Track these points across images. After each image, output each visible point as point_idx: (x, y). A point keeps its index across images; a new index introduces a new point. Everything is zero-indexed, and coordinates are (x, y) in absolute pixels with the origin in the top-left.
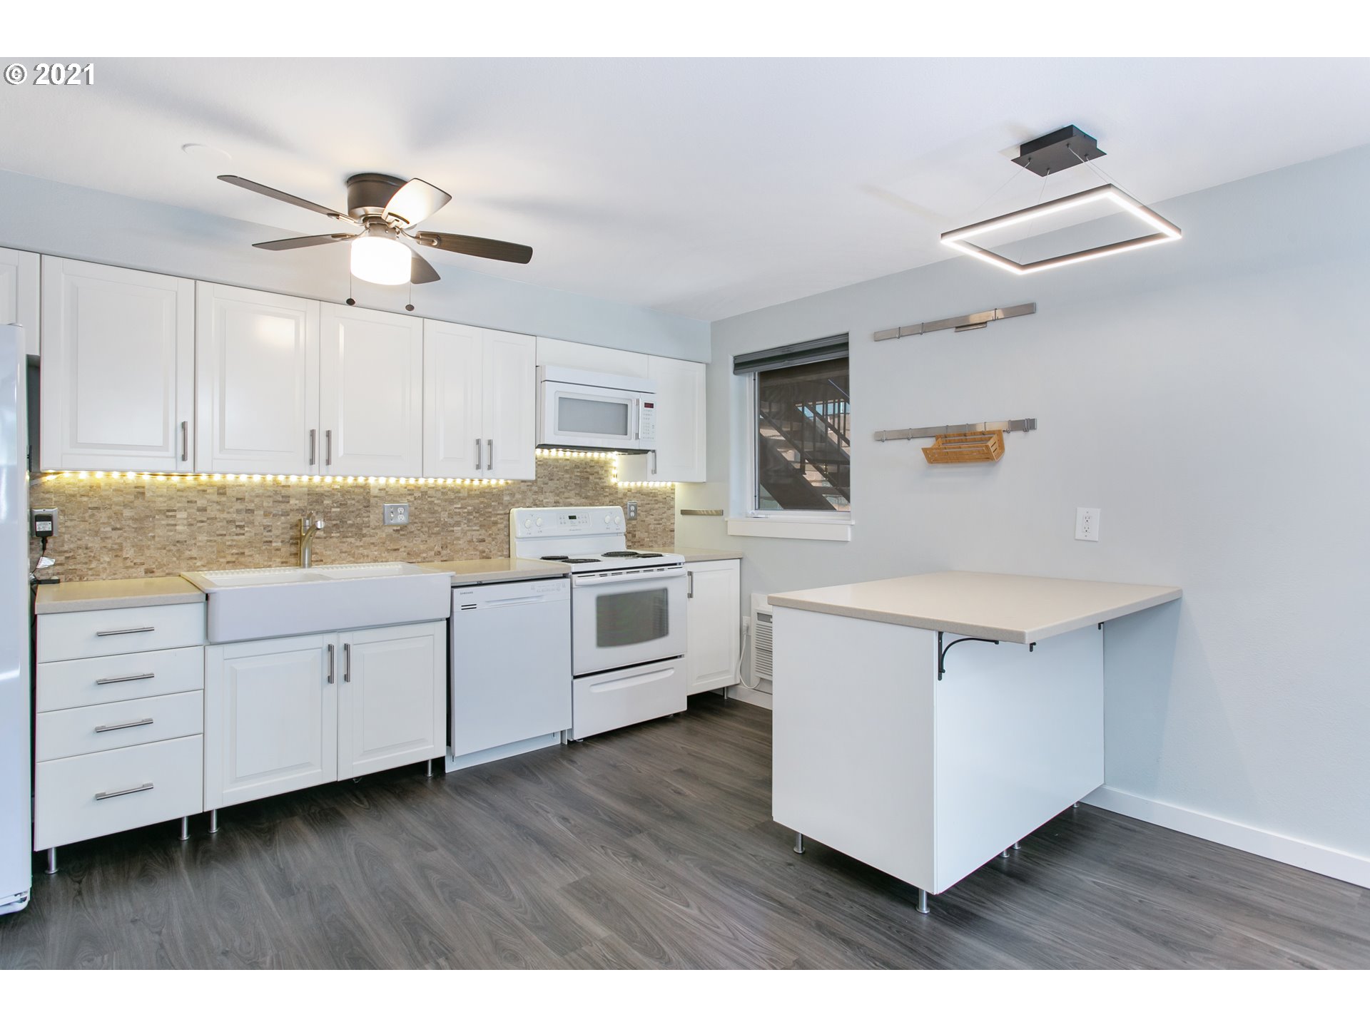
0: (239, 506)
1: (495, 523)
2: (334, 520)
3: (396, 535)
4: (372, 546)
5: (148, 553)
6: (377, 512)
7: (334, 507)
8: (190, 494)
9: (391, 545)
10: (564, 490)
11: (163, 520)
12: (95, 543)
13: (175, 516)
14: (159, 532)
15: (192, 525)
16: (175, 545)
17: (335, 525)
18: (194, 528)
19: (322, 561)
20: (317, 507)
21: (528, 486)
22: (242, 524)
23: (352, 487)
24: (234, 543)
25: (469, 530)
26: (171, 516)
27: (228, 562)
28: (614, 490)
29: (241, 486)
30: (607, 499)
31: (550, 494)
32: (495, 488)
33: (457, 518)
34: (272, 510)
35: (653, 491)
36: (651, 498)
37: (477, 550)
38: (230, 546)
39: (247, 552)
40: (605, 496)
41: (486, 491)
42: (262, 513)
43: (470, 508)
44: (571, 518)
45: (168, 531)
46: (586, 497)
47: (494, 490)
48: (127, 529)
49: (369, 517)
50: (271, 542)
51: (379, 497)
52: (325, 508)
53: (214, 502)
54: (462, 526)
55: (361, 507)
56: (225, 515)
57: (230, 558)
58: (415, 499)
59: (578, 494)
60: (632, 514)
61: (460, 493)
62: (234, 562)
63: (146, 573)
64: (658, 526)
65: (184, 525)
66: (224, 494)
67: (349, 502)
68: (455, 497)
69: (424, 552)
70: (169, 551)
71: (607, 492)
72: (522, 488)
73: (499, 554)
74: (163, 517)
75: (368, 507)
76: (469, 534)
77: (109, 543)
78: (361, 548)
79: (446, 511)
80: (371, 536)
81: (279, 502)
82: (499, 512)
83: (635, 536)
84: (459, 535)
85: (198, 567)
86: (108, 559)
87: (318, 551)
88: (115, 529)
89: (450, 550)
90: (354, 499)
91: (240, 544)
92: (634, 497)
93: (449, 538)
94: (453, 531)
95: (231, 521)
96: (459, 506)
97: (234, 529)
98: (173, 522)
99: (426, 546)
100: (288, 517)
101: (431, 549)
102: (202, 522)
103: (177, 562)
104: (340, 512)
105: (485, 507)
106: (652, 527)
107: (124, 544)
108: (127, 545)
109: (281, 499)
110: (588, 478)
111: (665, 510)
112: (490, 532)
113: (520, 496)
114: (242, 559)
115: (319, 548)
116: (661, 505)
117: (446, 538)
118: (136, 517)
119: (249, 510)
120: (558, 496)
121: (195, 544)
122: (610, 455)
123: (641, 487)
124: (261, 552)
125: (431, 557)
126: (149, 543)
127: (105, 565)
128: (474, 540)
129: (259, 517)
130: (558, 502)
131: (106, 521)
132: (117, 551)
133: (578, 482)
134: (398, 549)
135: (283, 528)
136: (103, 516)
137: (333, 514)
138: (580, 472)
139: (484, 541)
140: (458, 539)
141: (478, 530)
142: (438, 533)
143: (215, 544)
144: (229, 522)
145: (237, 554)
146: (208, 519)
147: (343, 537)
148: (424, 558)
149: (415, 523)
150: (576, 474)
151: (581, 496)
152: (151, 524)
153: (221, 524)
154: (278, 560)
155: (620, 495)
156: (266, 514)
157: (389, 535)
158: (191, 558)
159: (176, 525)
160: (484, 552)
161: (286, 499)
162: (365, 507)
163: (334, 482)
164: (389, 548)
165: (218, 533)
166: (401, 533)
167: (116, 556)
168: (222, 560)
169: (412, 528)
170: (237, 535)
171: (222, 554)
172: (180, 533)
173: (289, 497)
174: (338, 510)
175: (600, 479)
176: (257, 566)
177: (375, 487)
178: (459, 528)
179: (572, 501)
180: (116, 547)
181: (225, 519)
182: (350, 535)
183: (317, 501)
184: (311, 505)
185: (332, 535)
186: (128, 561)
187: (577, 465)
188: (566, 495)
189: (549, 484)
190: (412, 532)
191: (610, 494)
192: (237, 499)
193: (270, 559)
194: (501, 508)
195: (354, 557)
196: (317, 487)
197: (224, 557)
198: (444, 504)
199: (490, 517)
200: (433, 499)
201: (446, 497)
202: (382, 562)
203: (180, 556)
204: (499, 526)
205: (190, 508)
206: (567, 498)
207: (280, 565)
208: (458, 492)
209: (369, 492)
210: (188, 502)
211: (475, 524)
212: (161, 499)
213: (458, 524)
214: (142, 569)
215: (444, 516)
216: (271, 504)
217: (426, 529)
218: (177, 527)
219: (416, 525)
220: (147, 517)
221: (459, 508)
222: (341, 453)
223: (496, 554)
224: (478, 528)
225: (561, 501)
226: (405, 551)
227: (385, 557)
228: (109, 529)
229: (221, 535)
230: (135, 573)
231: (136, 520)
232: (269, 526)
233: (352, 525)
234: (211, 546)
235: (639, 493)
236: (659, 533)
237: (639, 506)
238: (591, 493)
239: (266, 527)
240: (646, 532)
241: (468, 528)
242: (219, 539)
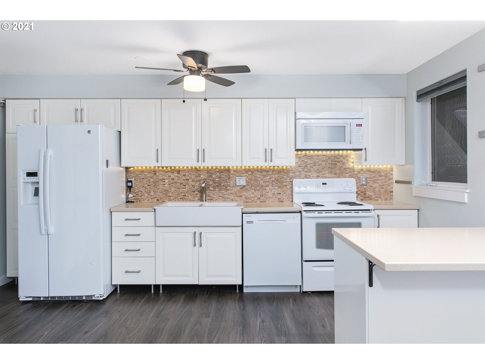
0: (184, 178)
1: (286, 186)
2: (216, 183)
3: (240, 190)
4: (231, 194)
5: (157, 194)
6: (233, 180)
7: (216, 178)
8: (169, 173)
9: (239, 194)
10: (322, 170)
11: (161, 182)
12: (143, 190)
13: (165, 181)
14: (160, 187)
15: (170, 184)
16: (165, 191)
17: (217, 185)
18: (170, 186)
19: (212, 199)
20: (210, 178)
21: (302, 168)
22: (185, 184)
23: (223, 170)
24: (183, 191)
25: (273, 189)
26: (164, 181)
27: (181, 198)
28: (353, 170)
29: (184, 170)
30: (348, 175)
31: (314, 172)
32: (285, 170)
33: (267, 183)
34: (195, 179)
35: (378, 170)
36: (376, 174)
37: (277, 198)
38: (181, 192)
39: (186, 194)
40: (347, 173)
41: (281, 171)
42: (191, 180)
44: (323, 184)
45: (163, 186)
46: (335, 174)
47: (285, 171)
48: (152, 185)
49: (230, 182)
50: (194, 191)
51: (234, 174)
52: (213, 178)
53: (176, 176)
54: (270, 187)
55: (227, 178)
56: (180, 181)
57: (181, 197)
58: (249, 175)
59: (330, 172)
60: (364, 182)
61: (269, 172)
62: (183, 198)
63: (157, 201)
64: (381, 189)
65: (167, 184)
67: (222, 176)
68: (267, 174)
69: (253, 198)
70: (163, 193)
71: (347, 171)
72: (299, 169)
73: (288, 200)
74: (162, 182)
75: (229, 178)
76: (273, 190)
77: (147, 190)
78: (227, 195)
79: (262, 180)
80: (231, 190)
81: (197, 176)
83: (366, 194)
84: (268, 191)
85: (172, 199)
86: (147, 196)
87: (211, 195)
88: (148, 185)
89: (264, 197)
90: (224, 175)
91: (184, 191)
92: (365, 173)
93: (264, 192)
94: (266, 189)
95: (182, 183)
96: (268, 178)
97: (183, 186)
98: (164, 183)
99: (253, 195)
100: (200, 182)
101: (256, 197)
102: (173, 183)
103: (166, 197)
104: (219, 180)
105: (281, 179)
106: (377, 189)
107: (151, 191)
108: (152, 191)
109: (198, 175)
110: (336, 164)
111: (387, 180)
112: (283, 190)
113: (298, 173)
114: (185, 197)
115: (211, 194)
116: (383, 178)
117: (262, 192)
118: (154, 181)
119: (187, 179)
120: (319, 173)
121: (171, 191)
122: (349, 152)
123: (370, 168)
124: (191, 195)
125: (256, 200)
126: (158, 190)
127: (146, 197)
128: (275, 193)
129: (190, 182)
130: (319, 176)
131: (146, 183)
132: (149, 193)
133: (331, 166)
134: (242, 196)
135: (198, 186)
136: (145, 181)
137: (216, 181)
138: (331, 161)
139: (280, 194)
140: (268, 192)
141: (277, 189)
142: (258, 190)
143: (177, 191)
144: (181, 183)
145: (184, 195)
146: (175, 182)
147: (220, 190)
148: (253, 200)
149: (249, 185)
150: (329, 162)
151: (332, 173)
152: (158, 184)
153: (178, 184)
154: (197, 198)
155: (356, 173)
156: (193, 181)
157: (238, 190)
158: (170, 196)
159: (165, 184)
160: (280, 199)
162: (228, 178)
163: (216, 168)
164: (238, 195)
165: (177, 187)
166: (243, 189)
167: (149, 194)
168: (179, 197)
169: (247, 187)
170: (183, 188)
171: (179, 195)
172: (166, 187)
173: (200, 174)
174: (218, 179)
175: (344, 164)
176: (190, 201)
177: (232, 170)
178: (268, 188)
179: (327, 175)
180: (149, 191)
181: (180, 182)
182: (223, 189)
183: (210, 176)
184: (208, 177)
185: (216, 189)
186: (152, 196)
187: (329, 157)
188: (323, 172)
189: (314, 167)
190: (248, 189)
191: (350, 172)
192: (184, 175)
194: (288, 179)
195: (224, 199)
196: (210, 170)
197: (180, 196)
198: (262, 177)
199: (283, 183)
200: (256, 175)
201: (262, 174)
202: (235, 201)
203: (166, 195)
204: (287, 187)
205: (169, 178)
206: (324, 174)
207: (197, 200)
209: (230, 172)
210: (169, 176)
211: (276, 186)
212: (161, 175)
213: (268, 186)
214: (156, 199)
215: (261, 182)
216: (194, 177)
217: (254, 188)
218: (166, 185)
219: (249, 186)
220: (157, 181)
221: (268, 179)
223: (286, 200)
224: (277, 188)
225: (320, 175)
226: (244, 197)
227: (237, 199)
228: (147, 185)
229: (179, 188)
230: (154, 200)
231: (154, 182)
232: (194, 185)
233: (223, 186)
234: (175, 192)
235: (369, 171)
236: (382, 193)
237: (368, 178)
238: (338, 172)
239: (193, 186)
240: (373, 192)
241: (272, 188)
242: (178, 190)
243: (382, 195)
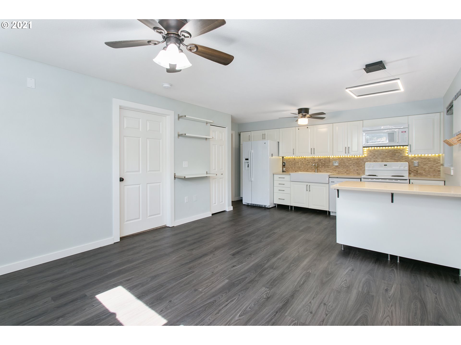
0: (307, 161)
1: (361, 166)
3: (336, 168)
4: (331, 170)
6: (332, 163)
10: (385, 158)
12: (289, 166)
13: (299, 163)
14: (297, 165)
17: (323, 165)
18: (301, 165)
19: (320, 171)
20: (320, 162)
21: (372, 157)
23: (326, 158)
28: (408, 157)
30: (404, 160)
35: (428, 157)
36: (426, 160)
37: (356, 172)
39: (309, 169)
41: (359, 158)
43: (354, 162)
44: (385, 165)
46: (395, 160)
47: (361, 158)
48: (293, 165)
49: (330, 164)
51: (332, 160)
54: (352, 166)
55: (328, 162)
56: (305, 163)
57: (306, 170)
58: (340, 160)
59: (391, 159)
60: (416, 165)
64: (430, 169)
66: (305, 159)
68: (350, 160)
69: (342, 172)
70: (298, 168)
71: (404, 158)
72: (370, 157)
75: (330, 162)
77: (291, 167)
78: (328, 170)
80: (330, 168)
82: (363, 163)
83: (418, 172)
89: (349, 171)
91: (307, 168)
92: (417, 159)
93: (348, 169)
94: (349, 167)
96: (351, 162)
99: (343, 170)
100: (315, 163)
104: (324, 163)
105: (358, 162)
106: (427, 169)
110: (395, 154)
111: (435, 164)
112: (360, 168)
113: (369, 159)
114: (308, 170)
115: (320, 169)
116: (432, 162)
120: (383, 159)
121: (301, 167)
122: (405, 147)
123: (421, 156)
124: (311, 169)
125: (344, 173)
126: (296, 167)
127: (291, 170)
128: (355, 170)
129: (310, 164)
130: (383, 161)
132: (292, 168)
133: (391, 155)
134: (336, 171)
136: (290, 163)
138: (392, 152)
139: (358, 170)
140: (351, 169)
141: (356, 168)
142: (345, 168)
144: (306, 164)
147: (325, 168)
148: (342, 173)
150: (390, 153)
155: (410, 159)
156: (312, 163)
157: (334, 168)
160: (358, 173)
161: (315, 160)
163: (323, 157)
164: (334, 170)
169: (339, 166)
172: (299, 166)
175: (401, 154)
177: (331, 158)
178: (351, 167)
179: (388, 161)
185: (323, 167)
187: (390, 151)
189: (380, 156)
190: (339, 167)
193: (312, 171)
195: (327, 172)
196: (320, 158)
198: (347, 161)
200: (344, 160)
201: (348, 160)
204: (363, 167)
206: (386, 160)
208: (351, 158)
209: (330, 159)
210: (300, 161)
211: (356, 166)
212: (297, 160)
213: (351, 166)
214: (295, 171)
215: (347, 164)
216: (312, 161)
217: (342, 167)
220: (295, 163)
225: (384, 161)
226: (338, 171)
228: (291, 165)
233: (326, 165)
235: (420, 158)
236: (431, 172)
237: (420, 162)
238: (396, 158)
239: (311, 165)
240: (423, 171)
241: (353, 167)
242: (305, 167)
243: (431, 173)
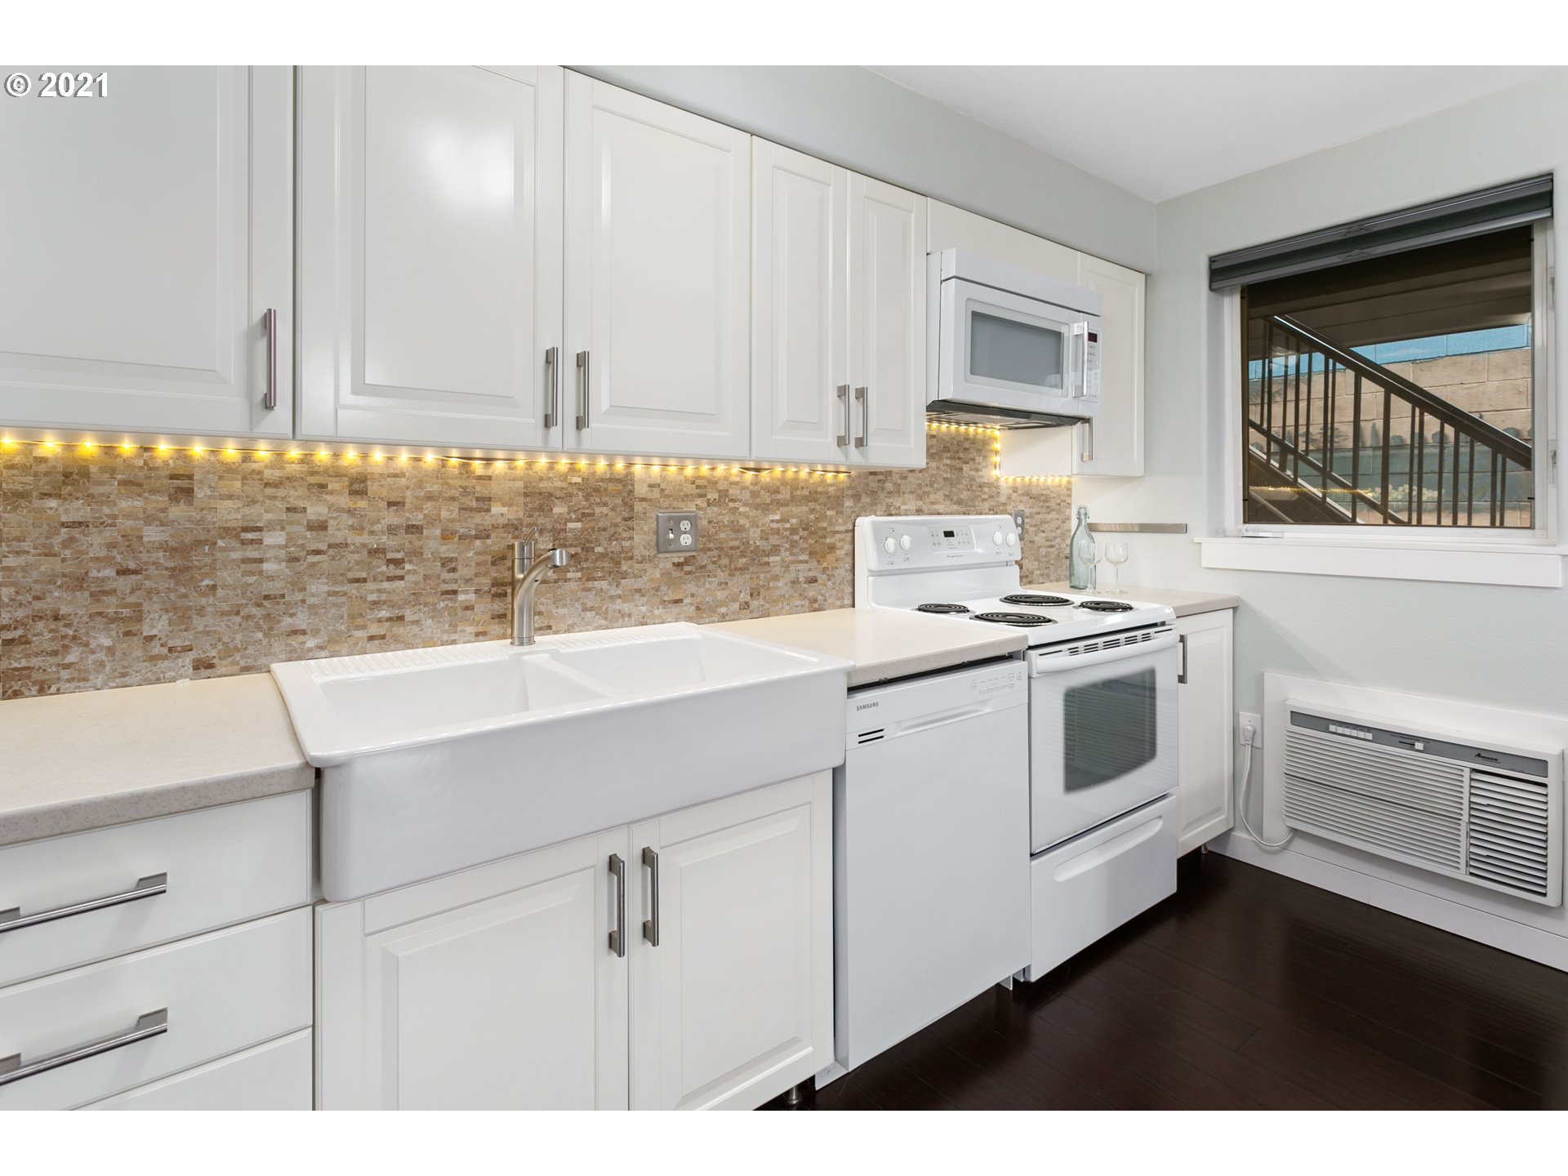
0: (391, 518)
1: (832, 548)
2: (571, 546)
3: (676, 574)
4: (637, 596)
5: (199, 624)
6: (646, 529)
7: (571, 520)
8: (292, 492)
9: (670, 592)
10: (928, 489)
11: (234, 549)
13: (260, 541)
14: (226, 576)
15: (297, 560)
16: (259, 605)
17: (573, 557)
18: (302, 566)
19: (550, 627)
20: (541, 520)
21: (879, 481)
22: (399, 556)
23: (602, 480)
24: (384, 597)
25: (793, 562)
26: (252, 541)
27: (371, 638)
28: (994, 489)
29: (396, 476)
30: (987, 505)
31: (911, 496)
32: (831, 485)
33: (774, 540)
34: (457, 526)
35: (1045, 492)
36: (1042, 503)
37: (805, 596)
38: (375, 603)
39: (409, 615)
40: (984, 500)
41: (819, 489)
42: (438, 532)
43: (794, 521)
44: (946, 534)
45: (244, 574)
46: (959, 502)
47: (831, 489)
48: (152, 570)
49: (631, 538)
50: (455, 592)
51: (650, 500)
52: (556, 521)
53: (342, 510)
54: (783, 554)
55: (618, 520)
56: (365, 538)
57: (374, 629)
58: (709, 505)
59: (949, 496)
61: (779, 492)
62: (383, 637)
63: (196, 668)
64: (1051, 550)
65: (278, 560)
66: (362, 493)
67: (598, 510)
68: (772, 501)
69: (723, 603)
70: (248, 617)
71: (985, 493)
73: (838, 603)
74: (235, 544)
75: (630, 519)
76: (792, 568)
77: (110, 605)
78: (618, 601)
79: (757, 526)
80: (635, 576)
81: (472, 510)
82: (837, 529)
83: (1022, 567)
84: (777, 570)
85: (310, 650)
86: (107, 642)
87: (542, 608)
88: (123, 572)
89: (764, 599)
90: (605, 504)
91: (395, 598)
92: (1021, 502)
93: (762, 576)
94: (768, 564)
95: (377, 551)
96: (777, 517)
97: (384, 568)
98: (255, 555)
99: (726, 593)
100: (489, 541)
101: (735, 600)
102: (318, 552)
103: (265, 642)
104: (583, 530)
105: (817, 520)
106: (1043, 551)
107: (146, 607)
108: (152, 607)
109: (474, 504)
110: (961, 469)
111: (1059, 522)
112: (825, 565)
113: (869, 497)
114: (399, 630)
116: (1054, 515)
117: (758, 577)
118: (172, 543)
119: (413, 526)
120: (921, 498)
121: (303, 601)
123: (1029, 483)
124: (435, 614)
125: (733, 613)
126: (204, 601)
127: (102, 656)
128: (801, 579)
129: (432, 542)
131: (103, 553)
132: (129, 623)
133: (949, 476)
134: (680, 601)
135: (478, 564)
137: (570, 535)
138: (952, 458)
139: (816, 581)
140: (776, 578)
141: (807, 562)
142: (744, 569)
143: (344, 599)
144: (374, 552)
145: (390, 619)
146: (330, 546)
147: (588, 580)
148: (724, 614)
149: (709, 549)
150: (946, 461)
151: (952, 500)
152: (208, 560)
153: (356, 557)
154: (470, 629)
155: (1005, 497)
156: (447, 536)
157: (666, 574)
158: (295, 632)
159: (261, 561)
160: (815, 601)
161: (485, 502)
162: (625, 519)
163: (573, 469)
164: (666, 598)
165: (350, 575)
166: (687, 568)
167: (128, 634)
168: (359, 634)
169: (703, 559)
170: (389, 579)
171: (359, 621)
172: (271, 578)
173: (490, 499)
174: (579, 525)
175: (978, 470)
176: (428, 643)
177: (643, 481)
178: (778, 558)
179: (940, 508)
180: (126, 612)
181: (364, 545)
182: (600, 574)
183: (541, 509)
184: (530, 516)
185: (570, 575)
186: (155, 643)
187: (948, 445)
188: (932, 497)
189: (909, 479)
190: (703, 567)
191: (990, 497)
192: (390, 504)
193: (453, 626)
194: (840, 521)
195: (606, 619)
196: (541, 479)
197: (364, 627)
198: (753, 513)
199: (824, 537)
200: (736, 504)
201: (758, 501)
202: (654, 624)
203: (271, 629)
204: (837, 552)
205: (291, 523)
206: (933, 503)
207: (473, 639)
208: (777, 491)
209: (631, 491)
210: (288, 509)
211: (803, 550)
212: (229, 503)
213: (775, 550)
214: (187, 659)
215: (754, 537)
216: (455, 515)
217: (725, 561)
218: (265, 566)
219: (709, 553)
220: (199, 543)
221: (777, 521)
222: (605, 405)
223: (833, 604)
224: (807, 558)
225: (925, 508)
226: (691, 604)
227: (660, 616)
228: (109, 572)
229: (357, 580)
230: (170, 669)
231: (175, 550)
232: (451, 560)
233: (603, 556)
234: (335, 605)
235: (1028, 495)
236: (1052, 562)
237: (1028, 517)
238: (964, 495)
239: (445, 562)
240: (1035, 560)
241: (791, 558)
242: (352, 589)
243: (1051, 567)
